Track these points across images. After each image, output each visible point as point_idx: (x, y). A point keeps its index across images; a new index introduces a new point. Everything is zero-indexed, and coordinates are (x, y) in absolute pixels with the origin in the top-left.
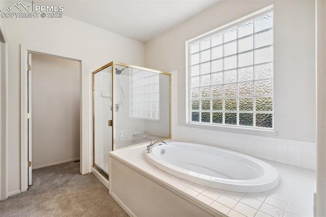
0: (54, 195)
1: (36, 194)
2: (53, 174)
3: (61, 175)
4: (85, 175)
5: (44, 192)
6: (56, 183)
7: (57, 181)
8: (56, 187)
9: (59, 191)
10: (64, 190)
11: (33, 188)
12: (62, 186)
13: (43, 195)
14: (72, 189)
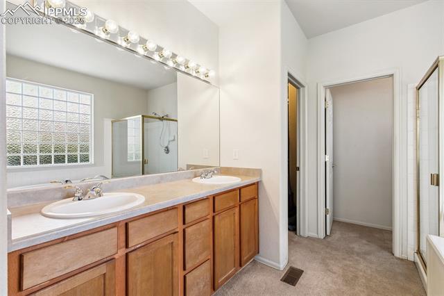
0: (344, 259)
1: (327, 247)
2: (355, 235)
3: (364, 241)
4: (399, 259)
5: (337, 249)
6: (353, 248)
7: (356, 246)
8: (350, 252)
9: (351, 259)
10: (357, 260)
11: (329, 239)
12: (358, 254)
13: (334, 252)
14: (369, 265)
